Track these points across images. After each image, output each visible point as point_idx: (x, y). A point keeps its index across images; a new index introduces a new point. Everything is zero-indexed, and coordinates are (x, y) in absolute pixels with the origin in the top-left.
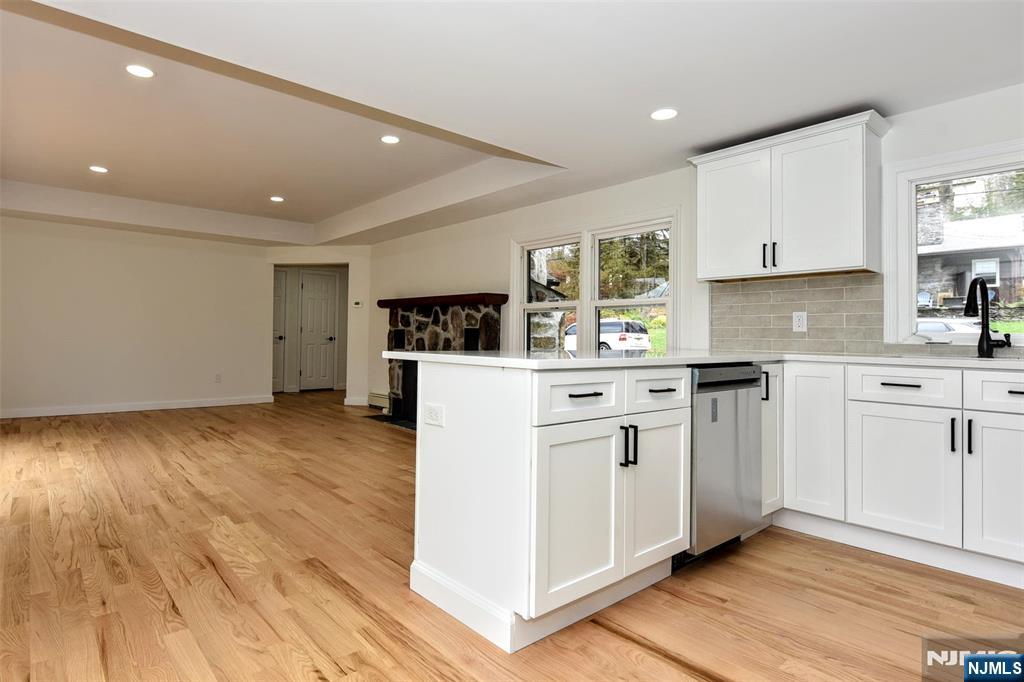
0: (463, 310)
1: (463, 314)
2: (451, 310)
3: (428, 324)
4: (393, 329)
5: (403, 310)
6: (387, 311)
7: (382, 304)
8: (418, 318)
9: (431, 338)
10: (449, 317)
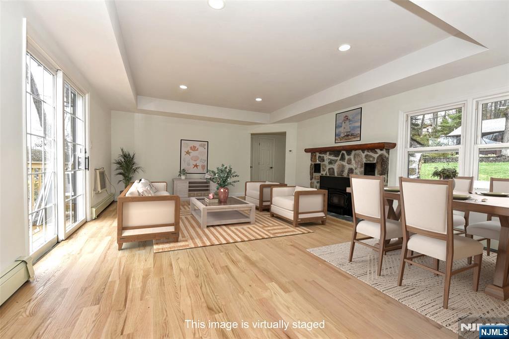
0: (364, 153)
1: (363, 155)
2: (353, 153)
3: (336, 161)
4: (313, 163)
5: (320, 154)
6: (310, 154)
7: (307, 151)
8: (330, 157)
9: (338, 168)
10: (352, 157)
